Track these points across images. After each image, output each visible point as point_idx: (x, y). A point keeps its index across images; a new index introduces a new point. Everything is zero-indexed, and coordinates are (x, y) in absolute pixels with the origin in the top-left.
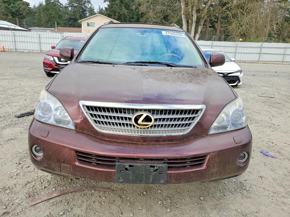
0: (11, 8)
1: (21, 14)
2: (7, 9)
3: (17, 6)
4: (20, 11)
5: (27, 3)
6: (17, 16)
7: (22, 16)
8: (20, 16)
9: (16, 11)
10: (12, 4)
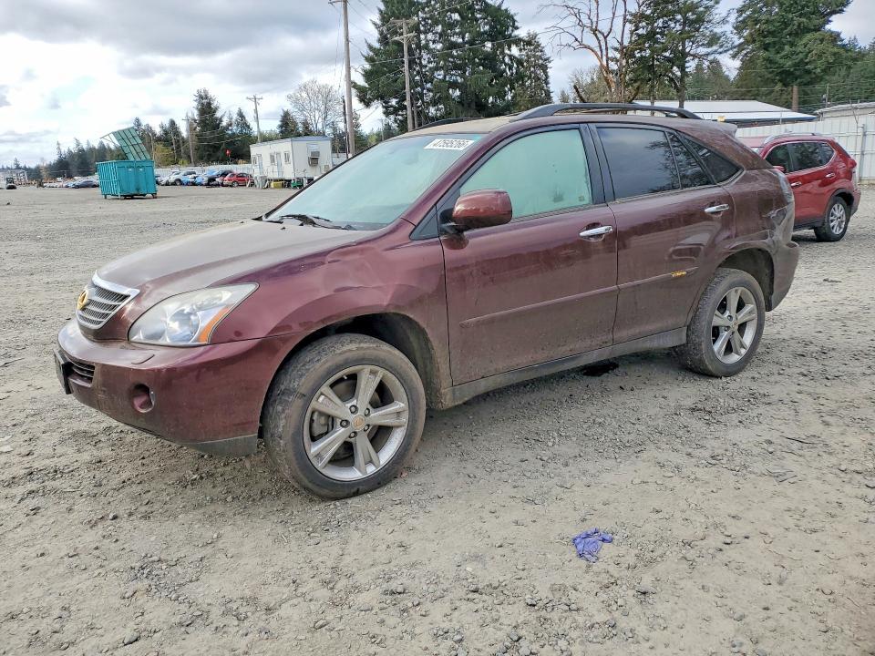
0: (782, 61)
1: (809, 72)
2: (769, 66)
3: (800, 49)
4: (807, 64)
5: (832, 32)
6: (796, 80)
7: (814, 76)
8: (807, 78)
9: (796, 65)
10: (787, 47)
